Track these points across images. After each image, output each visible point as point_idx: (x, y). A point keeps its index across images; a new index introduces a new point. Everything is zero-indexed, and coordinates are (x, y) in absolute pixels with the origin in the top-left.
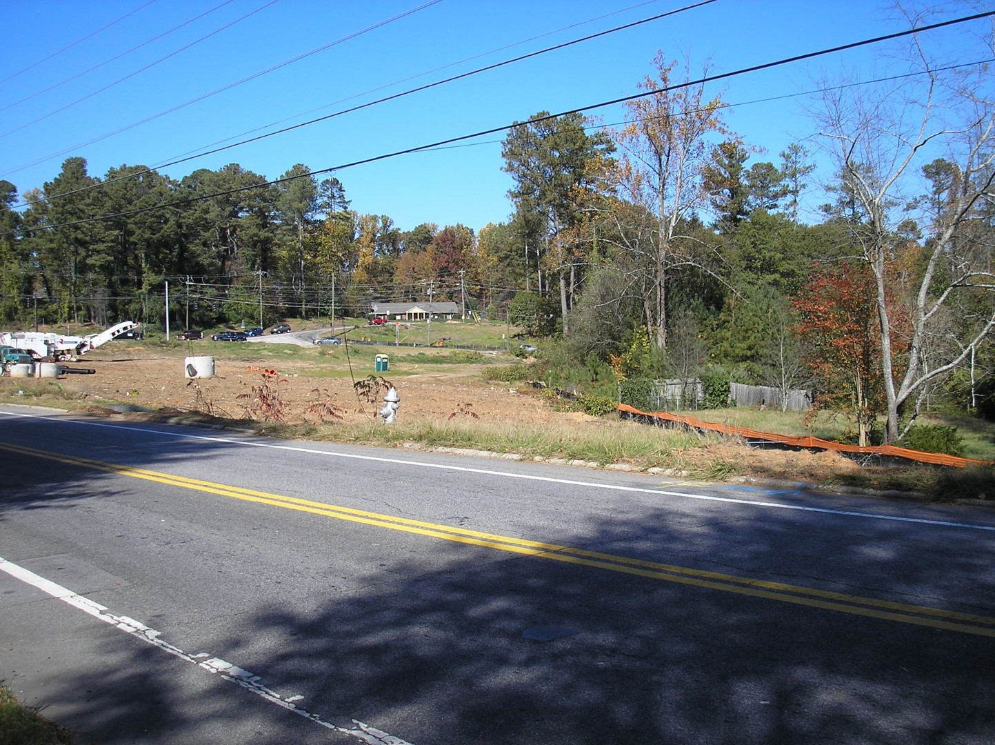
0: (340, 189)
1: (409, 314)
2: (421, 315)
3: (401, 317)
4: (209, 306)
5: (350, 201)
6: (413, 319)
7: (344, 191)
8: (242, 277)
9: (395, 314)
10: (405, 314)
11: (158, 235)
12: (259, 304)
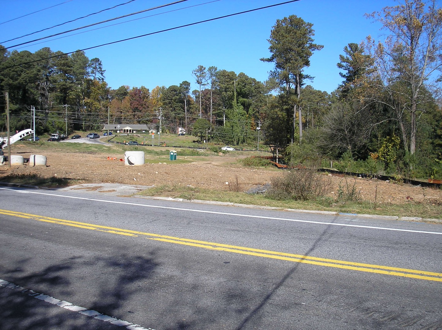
0: (100, 64)
1: (124, 130)
2: (130, 130)
3: (120, 132)
4: (40, 123)
5: (105, 71)
6: (126, 132)
7: (102, 65)
8: (55, 108)
9: (117, 130)
10: (122, 130)
12: (65, 122)
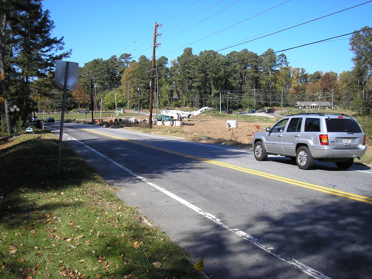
0: (285, 58)
1: (311, 106)
2: (316, 106)
3: (308, 107)
4: (235, 102)
5: (289, 63)
6: (313, 108)
7: (287, 59)
8: (248, 91)
9: (306, 106)
11: (217, 75)
12: (254, 101)
